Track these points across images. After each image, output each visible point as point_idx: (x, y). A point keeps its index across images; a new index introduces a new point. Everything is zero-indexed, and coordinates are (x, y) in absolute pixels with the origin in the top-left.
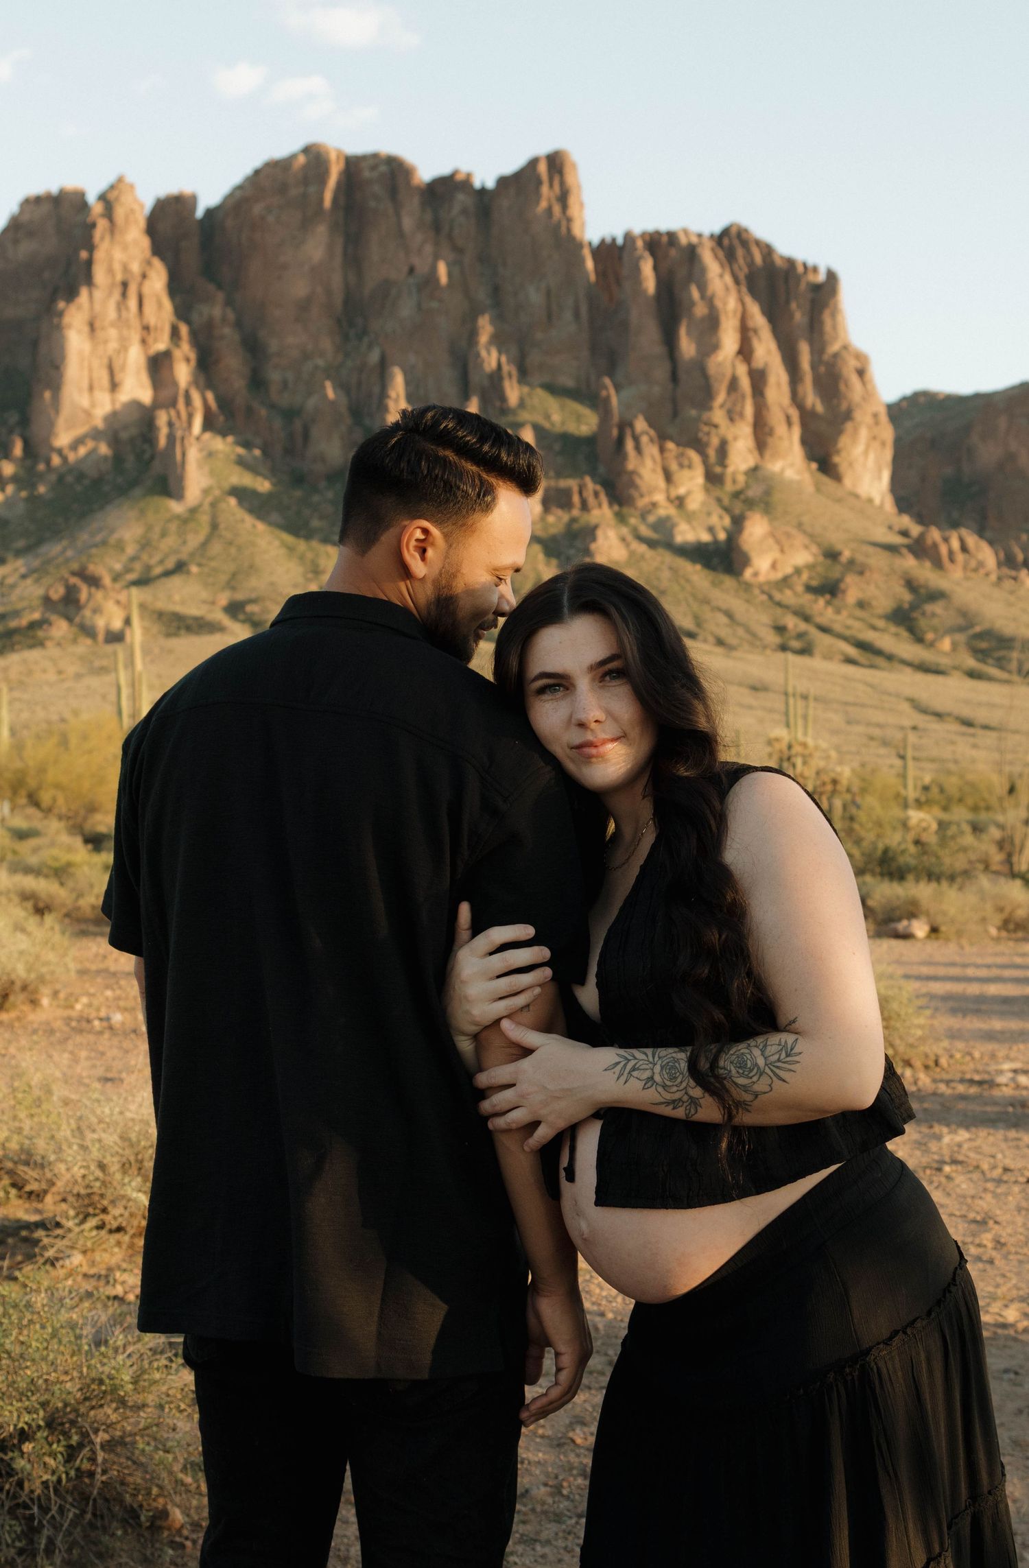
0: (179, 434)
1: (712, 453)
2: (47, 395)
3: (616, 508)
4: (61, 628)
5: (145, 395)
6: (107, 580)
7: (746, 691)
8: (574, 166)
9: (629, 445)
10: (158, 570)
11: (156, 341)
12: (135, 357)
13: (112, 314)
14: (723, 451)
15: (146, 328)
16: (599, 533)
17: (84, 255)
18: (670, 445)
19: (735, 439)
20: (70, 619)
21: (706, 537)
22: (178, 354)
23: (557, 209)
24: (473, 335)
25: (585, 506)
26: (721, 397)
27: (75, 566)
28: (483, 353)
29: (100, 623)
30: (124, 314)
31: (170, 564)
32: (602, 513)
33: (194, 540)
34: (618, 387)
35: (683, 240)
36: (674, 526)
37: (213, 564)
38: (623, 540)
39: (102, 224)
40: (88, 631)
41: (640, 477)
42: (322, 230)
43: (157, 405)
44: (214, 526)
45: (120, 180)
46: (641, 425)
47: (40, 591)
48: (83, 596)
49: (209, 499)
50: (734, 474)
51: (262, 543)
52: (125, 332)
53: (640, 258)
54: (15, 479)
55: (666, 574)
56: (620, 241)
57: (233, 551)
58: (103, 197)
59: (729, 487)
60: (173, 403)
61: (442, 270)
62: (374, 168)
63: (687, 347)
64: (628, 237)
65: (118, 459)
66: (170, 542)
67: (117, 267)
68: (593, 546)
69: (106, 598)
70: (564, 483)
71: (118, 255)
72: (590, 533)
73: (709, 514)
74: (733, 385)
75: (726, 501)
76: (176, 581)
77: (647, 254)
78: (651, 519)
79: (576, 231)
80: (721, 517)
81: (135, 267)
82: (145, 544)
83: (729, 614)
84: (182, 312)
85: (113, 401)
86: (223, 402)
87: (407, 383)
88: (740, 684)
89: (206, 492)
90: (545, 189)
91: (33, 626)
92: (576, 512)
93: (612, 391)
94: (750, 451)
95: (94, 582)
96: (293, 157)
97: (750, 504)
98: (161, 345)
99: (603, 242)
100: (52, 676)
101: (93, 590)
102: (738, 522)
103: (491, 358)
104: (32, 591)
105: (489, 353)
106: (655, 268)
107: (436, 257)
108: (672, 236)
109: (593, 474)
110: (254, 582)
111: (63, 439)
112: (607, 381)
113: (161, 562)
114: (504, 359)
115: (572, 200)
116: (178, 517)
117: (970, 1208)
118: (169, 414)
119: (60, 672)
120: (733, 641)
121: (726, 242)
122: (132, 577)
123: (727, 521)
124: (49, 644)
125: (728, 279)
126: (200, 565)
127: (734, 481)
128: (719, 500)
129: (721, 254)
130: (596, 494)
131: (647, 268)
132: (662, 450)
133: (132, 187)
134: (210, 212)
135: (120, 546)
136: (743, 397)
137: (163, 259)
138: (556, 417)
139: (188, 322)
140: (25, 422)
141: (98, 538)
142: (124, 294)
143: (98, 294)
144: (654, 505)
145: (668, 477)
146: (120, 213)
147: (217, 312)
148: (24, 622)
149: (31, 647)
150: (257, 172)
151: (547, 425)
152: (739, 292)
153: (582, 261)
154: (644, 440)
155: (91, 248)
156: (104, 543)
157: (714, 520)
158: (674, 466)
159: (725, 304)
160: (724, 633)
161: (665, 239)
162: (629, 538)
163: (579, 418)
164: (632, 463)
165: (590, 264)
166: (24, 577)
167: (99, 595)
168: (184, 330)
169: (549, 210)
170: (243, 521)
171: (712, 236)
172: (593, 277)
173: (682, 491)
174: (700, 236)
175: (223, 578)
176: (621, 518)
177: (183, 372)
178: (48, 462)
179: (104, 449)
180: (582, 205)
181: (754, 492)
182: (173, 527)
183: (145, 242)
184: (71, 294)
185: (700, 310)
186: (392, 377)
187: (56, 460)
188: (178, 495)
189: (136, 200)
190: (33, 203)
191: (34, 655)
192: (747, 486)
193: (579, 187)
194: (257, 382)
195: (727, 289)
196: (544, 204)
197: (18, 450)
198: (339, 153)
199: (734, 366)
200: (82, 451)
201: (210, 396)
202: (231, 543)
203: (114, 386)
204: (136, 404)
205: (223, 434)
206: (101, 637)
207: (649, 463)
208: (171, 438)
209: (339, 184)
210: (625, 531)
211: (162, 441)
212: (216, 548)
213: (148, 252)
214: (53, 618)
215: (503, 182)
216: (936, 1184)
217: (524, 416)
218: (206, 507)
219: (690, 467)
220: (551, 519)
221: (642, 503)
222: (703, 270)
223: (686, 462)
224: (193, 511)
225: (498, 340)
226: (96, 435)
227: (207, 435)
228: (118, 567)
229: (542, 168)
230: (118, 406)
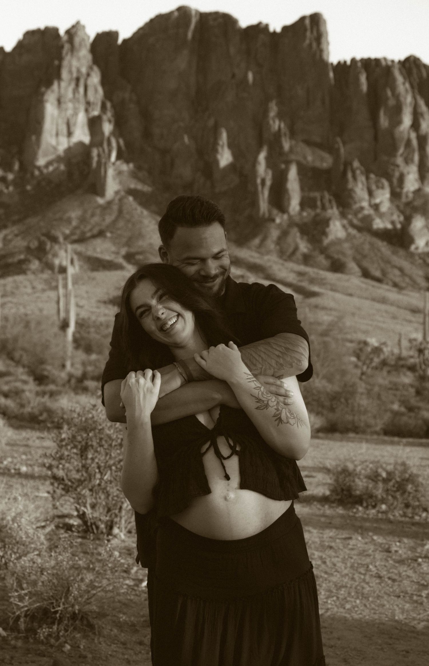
0: (103, 161)
1: (395, 181)
2: (34, 138)
3: (341, 209)
4: (35, 265)
5: (87, 140)
6: (61, 239)
7: (408, 312)
8: (325, 22)
9: (350, 175)
10: (89, 235)
11: (93, 110)
12: (81, 118)
13: (70, 95)
14: (401, 179)
15: (88, 103)
16: (331, 223)
17: (56, 62)
18: (372, 176)
19: (408, 173)
20: (40, 259)
21: (389, 226)
22: (105, 118)
23: (314, 45)
24: (266, 112)
25: (324, 208)
26: (401, 150)
27: (44, 231)
28: (271, 122)
29: (57, 262)
30: (77, 95)
31: (95, 231)
32: (333, 212)
33: (109, 219)
34: (344, 143)
35: (383, 63)
36: (372, 220)
37: (119, 232)
38: (344, 226)
39: (67, 46)
40: (50, 266)
41: (354, 192)
42: (186, 52)
43: (93, 144)
44: (120, 211)
45: (78, 23)
46: (356, 164)
47: (24, 244)
48: (48, 247)
49: (118, 197)
50: (407, 193)
51: (146, 222)
52: (77, 105)
53: (359, 73)
54: (14, 182)
55: (367, 247)
56: (349, 63)
57: (130, 225)
58: (68, 32)
59: (404, 200)
60: (101, 144)
61: (250, 76)
62: (215, 19)
63: (384, 121)
64: (353, 60)
65: (70, 174)
66: (96, 219)
67: (74, 70)
68: (327, 230)
69: (60, 248)
70: (313, 194)
71: (75, 63)
72: (326, 222)
73: (392, 214)
74: (408, 143)
75: (402, 207)
76: (98, 242)
77: (363, 71)
78: (360, 216)
79: (325, 57)
80: (399, 216)
81: (84, 70)
82: (83, 220)
83: (401, 270)
84: (108, 95)
85: (69, 142)
86: (127, 144)
87: (229, 137)
88: (406, 309)
89: (117, 193)
90: (308, 34)
91: (21, 262)
92: (318, 211)
93: (341, 145)
94: (416, 180)
95: (54, 240)
96: (171, 13)
97: (415, 210)
98: (96, 113)
99: (339, 63)
100: (29, 290)
101: (53, 244)
102: (408, 220)
103: (276, 125)
104: (20, 243)
105: (274, 122)
106: (368, 78)
107: (248, 69)
108: (377, 61)
109: (329, 191)
110: (140, 243)
111: (41, 162)
112: (338, 139)
113: (91, 230)
114: (282, 125)
115: (323, 40)
116: (100, 206)
117: (423, 579)
118: (99, 151)
119: (33, 288)
120: (403, 285)
121: (407, 65)
122: (75, 237)
123: (402, 218)
124: (29, 273)
125: (407, 85)
126: (111, 232)
127: (407, 196)
128: (398, 207)
129: (404, 71)
130: (330, 201)
131: (363, 78)
132: (367, 178)
133: (84, 27)
134: (125, 41)
135: (69, 221)
136: (413, 151)
137: (99, 66)
138: (310, 158)
139: (111, 100)
140: (21, 152)
141: (58, 216)
142: (77, 85)
143: (63, 84)
144: (362, 208)
145: (371, 193)
146: (77, 40)
147: (127, 95)
148: (16, 259)
149: (18, 273)
150: (152, 21)
151: (304, 162)
152: (413, 92)
153: (327, 74)
154: (358, 172)
155: (61, 59)
156: (61, 219)
157: (395, 217)
158: (374, 187)
159: (405, 98)
160: (397, 280)
161: (373, 63)
162: (347, 226)
163: (322, 159)
164: (350, 185)
165: (331, 75)
166: (16, 235)
167: (56, 247)
168: (109, 105)
169: (310, 45)
170: (136, 209)
171: (400, 62)
172: (333, 82)
173: (377, 201)
174: (393, 61)
175: (124, 240)
176: (343, 215)
177: (107, 128)
178: (32, 174)
179: (62, 167)
180: (328, 43)
181: (418, 203)
182: (98, 211)
183: (89, 57)
184: (49, 84)
185: (392, 102)
186: (221, 134)
187: (37, 173)
188: (102, 194)
189: (85, 34)
190: (29, 34)
191: (20, 278)
192: (414, 199)
193: (327, 33)
194: (147, 134)
195: (407, 91)
196: (307, 42)
197: (16, 167)
198: (197, 11)
199: (409, 134)
200: (51, 168)
201: (121, 142)
202: (129, 221)
203: (70, 134)
204: (81, 144)
205: (127, 162)
206: (56, 270)
207: (360, 185)
208: (99, 163)
209: (196, 27)
210: (345, 222)
211: (94, 164)
212: (121, 224)
213: (90, 63)
214: (31, 258)
215: (285, 29)
216: (411, 567)
217: (293, 157)
218: (117, 201)
219: (383, 188)
220: (305, 214)
221: (356, 206)
222: (394, 80)
223: (380, 185)
224: (109, 203)
225: (280, 116)
226: (59, 159)
227: (118, 163)
228: (67, 232)
229: (307, 22)
230: (71, 144)
